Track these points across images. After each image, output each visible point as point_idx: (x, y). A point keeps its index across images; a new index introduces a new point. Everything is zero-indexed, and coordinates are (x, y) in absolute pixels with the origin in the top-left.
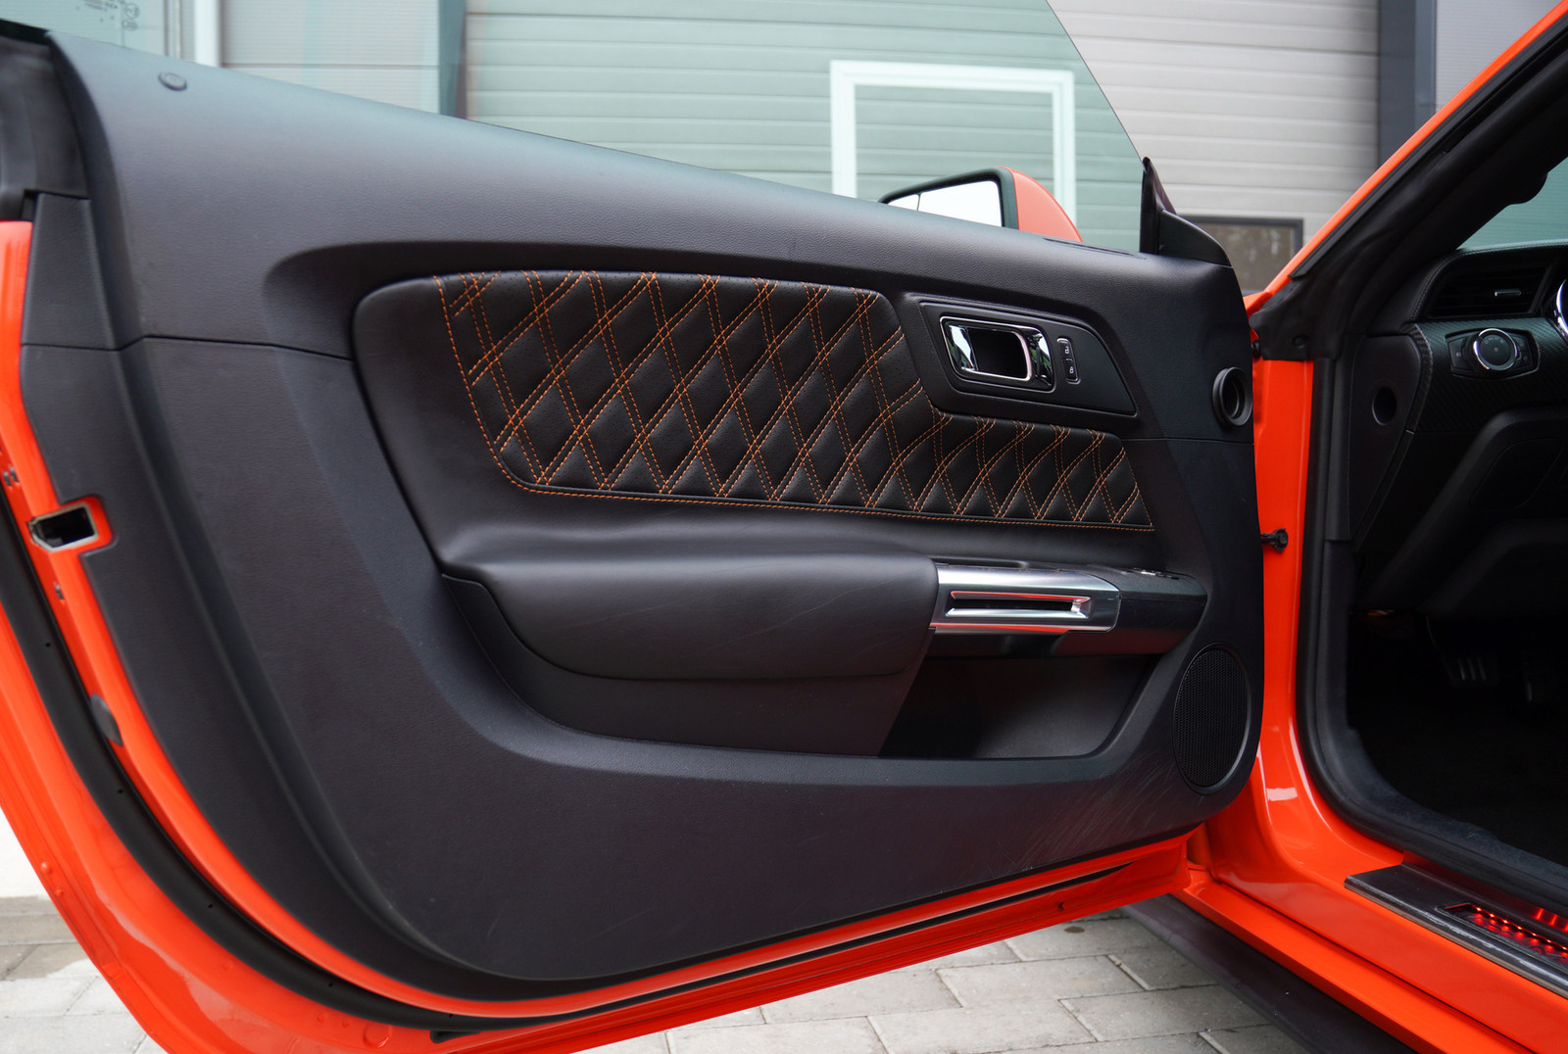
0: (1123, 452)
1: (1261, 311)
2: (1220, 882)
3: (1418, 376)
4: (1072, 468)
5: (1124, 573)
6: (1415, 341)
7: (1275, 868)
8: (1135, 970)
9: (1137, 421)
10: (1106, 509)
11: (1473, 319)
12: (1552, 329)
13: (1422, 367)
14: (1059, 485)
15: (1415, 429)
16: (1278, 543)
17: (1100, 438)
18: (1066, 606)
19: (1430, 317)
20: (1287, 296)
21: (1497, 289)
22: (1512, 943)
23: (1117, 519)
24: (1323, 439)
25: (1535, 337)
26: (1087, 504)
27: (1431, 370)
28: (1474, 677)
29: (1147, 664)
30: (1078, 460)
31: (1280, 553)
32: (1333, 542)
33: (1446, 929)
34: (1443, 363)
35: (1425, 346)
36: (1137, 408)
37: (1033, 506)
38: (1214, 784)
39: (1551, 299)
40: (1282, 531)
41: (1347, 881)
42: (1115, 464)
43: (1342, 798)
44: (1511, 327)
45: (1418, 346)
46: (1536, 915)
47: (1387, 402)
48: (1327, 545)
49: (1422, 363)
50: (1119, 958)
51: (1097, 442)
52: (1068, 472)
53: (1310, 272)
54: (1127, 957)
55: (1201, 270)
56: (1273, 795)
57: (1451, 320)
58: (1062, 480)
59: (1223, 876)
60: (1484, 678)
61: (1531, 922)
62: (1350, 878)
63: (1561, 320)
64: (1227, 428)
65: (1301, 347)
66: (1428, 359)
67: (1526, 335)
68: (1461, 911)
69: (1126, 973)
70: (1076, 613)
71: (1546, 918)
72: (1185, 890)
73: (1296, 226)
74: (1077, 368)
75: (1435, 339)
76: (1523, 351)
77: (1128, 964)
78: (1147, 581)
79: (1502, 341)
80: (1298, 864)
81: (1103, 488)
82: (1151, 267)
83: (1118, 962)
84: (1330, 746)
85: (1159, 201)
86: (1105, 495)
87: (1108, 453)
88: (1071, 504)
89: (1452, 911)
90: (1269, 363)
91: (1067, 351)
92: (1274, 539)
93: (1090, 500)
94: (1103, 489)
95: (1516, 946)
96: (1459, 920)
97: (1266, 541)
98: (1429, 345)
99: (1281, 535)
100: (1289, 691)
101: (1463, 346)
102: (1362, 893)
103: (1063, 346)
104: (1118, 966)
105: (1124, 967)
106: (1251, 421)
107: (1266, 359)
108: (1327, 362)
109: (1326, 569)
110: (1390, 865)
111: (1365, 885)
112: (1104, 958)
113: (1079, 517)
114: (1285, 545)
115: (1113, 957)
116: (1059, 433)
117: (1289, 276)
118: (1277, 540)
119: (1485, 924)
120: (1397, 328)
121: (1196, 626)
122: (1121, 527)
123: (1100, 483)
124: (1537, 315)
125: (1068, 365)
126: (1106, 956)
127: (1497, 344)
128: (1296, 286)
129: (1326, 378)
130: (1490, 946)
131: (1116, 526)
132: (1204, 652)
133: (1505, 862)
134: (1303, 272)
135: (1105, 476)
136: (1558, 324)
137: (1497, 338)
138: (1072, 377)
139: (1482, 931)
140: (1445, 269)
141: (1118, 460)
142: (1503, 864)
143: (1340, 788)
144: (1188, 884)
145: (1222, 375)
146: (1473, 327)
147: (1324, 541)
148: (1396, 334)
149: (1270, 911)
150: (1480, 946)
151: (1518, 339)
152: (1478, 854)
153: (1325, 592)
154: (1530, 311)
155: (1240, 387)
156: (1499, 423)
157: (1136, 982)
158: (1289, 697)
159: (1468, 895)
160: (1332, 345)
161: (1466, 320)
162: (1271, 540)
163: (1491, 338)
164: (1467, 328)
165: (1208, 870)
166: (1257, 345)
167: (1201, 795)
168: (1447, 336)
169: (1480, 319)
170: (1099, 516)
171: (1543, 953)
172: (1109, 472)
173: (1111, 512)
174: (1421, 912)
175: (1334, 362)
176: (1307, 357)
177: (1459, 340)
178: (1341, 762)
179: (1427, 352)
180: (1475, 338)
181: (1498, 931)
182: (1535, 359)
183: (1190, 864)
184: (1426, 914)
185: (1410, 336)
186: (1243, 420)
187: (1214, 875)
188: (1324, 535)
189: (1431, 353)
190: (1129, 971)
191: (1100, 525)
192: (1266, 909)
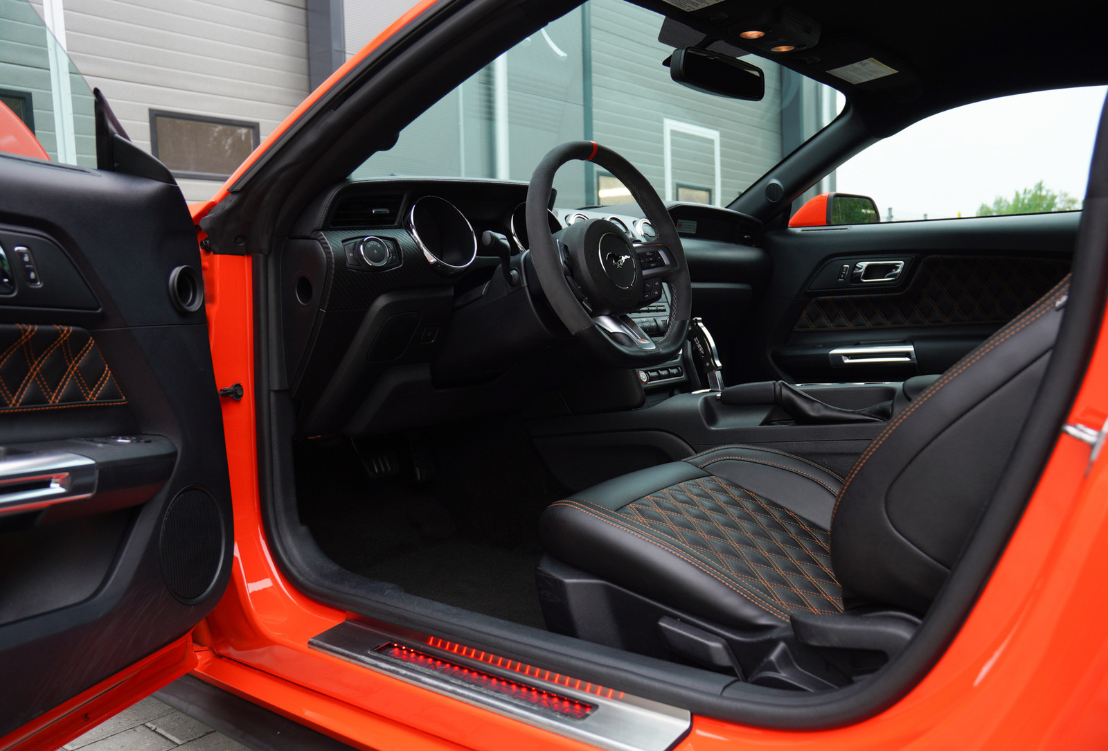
0: (91, 341)
1: (209, 216)
2: (220, 656)
3: (325, 270)
4: (43, 358)
5: (100, 445)
6: (322, 244)
7: (259, 639)
8: (167, 731)
9: (103, 315)
10: (81, 390)
11: (360, 229)
12: (409, 237)
13: (327, 263)
14: (32, 374)
15: (325, 308)
16: (235, 395)
17: (68, 331)
18: (46, 485)
19: (331, 227)
20: (228, 205)
21: (375, 208)
22: (417, 667)
23: (92, 397)
24: (263, 315)
25: (399, 243)
26: (62, 387)
27: (333, 266)
28: (383, 469)
29: (130, 515)
30: (49, 352)
31: (239, 402)
32: (276, 392)
33: (376, 666)
34: (341, 261)
35: (328, 248)
36: (101, 304)
37: (7, 395)
38: (201, 594)
39: (407, 218)
40: (238, 385)
41: (310, 643)
42: (85, 352)
43: (301, 579)
44: (384, 235)
45: (323, 247)
46: (429, 642)
47: (305, 287)
48: (272, 394)
49: (327, 261)
50: (154, 724)
51: (65, 335)
52: (40, 362)
53: (243, 188)
54: (160, 721)
55: (151, 187)
56: (252, 587)
57: (345, 229)
58: (35, 370)
59: (223, 651)
60: (390, 469)
61: (427, 647)
62: (311, 640)
63: (414, 231)
64: (184, 314)
65: (242, 244)
66: (330, 258)
67: (394, 241)
68: (383, 650)
69: (161, 735)
70: (56, 488)
71: (435, 643)
72: (195, 669)
73: (254, 127)
74: (38, 273)
75: (335, 242)
76: (392, 252)
77: (162, 727)
78: (124, 447)
79: (379, 246)
80: (274, 634)
81: (75, 372)
82: (107, 183)
83: (154, 727)
84: (290, 541)
85: (111, 126)
86: (78, 378)
87: (77, 344)
88: (46, 389)
89: (379, 651)
90: (218, 257)
91: (26, 259)
92: (232, 393)
93: (64, 384)
94: (76, 374)
95: (418, 668)
96: (384, 657)
97: (226, 394)
98: (331, 248)
99: (237, 388)
100: (256, 506)
101: (354, 249)
102: (320, 650)
103: (21, 254)
104: (154, 731)
105: (159, 730)
106: (203, 307)
107: (215, 253)
108: (261, 256)
109: (273, 411)
110: (339, 623)
111: (321, 643)
112: (141, 727)
113: (55, 399)
114: (241, 396)
115: (149, 725)
116: (26, 331)
117: (228, 190)
118: (234, 392)
119: (400, 656)
120: (308, 233)
121: (169, 476)
122: (96, 403)
123: (72, 368)
124: (400, 227)
125: (29, 271)
126: (143, 725)
127: (375, 248)
128: (235, 198)
129: (261, 269)
130: (404, 672)
131: (92, 403)
132: (180, 494)
133: (408, 608)
134: (238, 188)
135: (77, 362)
136: (413, 234)
137: (375, 243)
138: (35, 281)
139: (398, 662)
140: (339, 192)
141: (87, 348)
142: (406, 610)
143: (299, 572)
144: (196, 664)
145: (176, 272)
146: (360, 235)
147: (269, 391)
148: (309, 238)
149: (260, 672)
150: (398, 673)
151: (389, 244)
152: (392, 606)
153: (274, 428)
154: (396, 224)
155: (192, 281)
156: (381, 302)
157: (170, 740)
158: (256, 511)
159: (388, 635)
160: (264, 245)
161: (355, 229)
162: (229, 393)
163: (371, 243)
164: (356, 236)
165: (211, 649)
166: (208, 241)
167: (192, 605)
168: (343, 241)
169: (364, 229)
170: (74, 396)
171: (435, 669)
172: (80, 358)
173: (86, 392)
174: (359, 656)
175: (266, 257)
176: (246, 252)
177: (351, 244)
178: (300, 552)
179: (330, 253)
180: (362, 242)
181: (408, 660)
182: (400, 258)
183: (196, 647)
184: (363, 658)
185: (318, 240)
186: (196, 307)
187: (215, 651)
188: (269, 388)
189: (333, 254)
190: (163, 732)
191: (77, 404)
192: (257, 672)
